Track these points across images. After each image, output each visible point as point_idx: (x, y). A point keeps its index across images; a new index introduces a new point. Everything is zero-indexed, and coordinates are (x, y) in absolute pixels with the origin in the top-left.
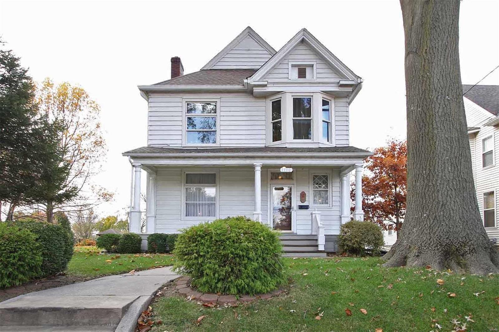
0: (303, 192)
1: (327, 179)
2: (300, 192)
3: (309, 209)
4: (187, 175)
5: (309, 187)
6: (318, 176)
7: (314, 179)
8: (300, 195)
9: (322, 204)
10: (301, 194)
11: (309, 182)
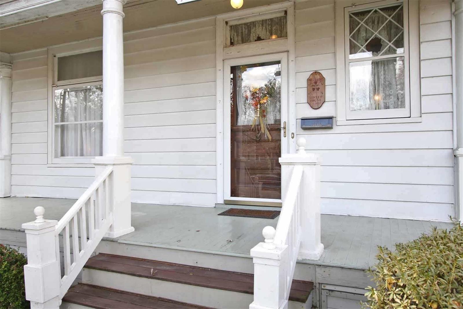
0: (316, 73)
1: (400, 18)
2: (308, 75)
3: (336, 129)
4: (61, 60)
5: (335, 53)
6: (369, 12)
7: (353, 25)
8: (305, 84)
9: (387, 107)
10: (309, 80)
11: (335, 39)
